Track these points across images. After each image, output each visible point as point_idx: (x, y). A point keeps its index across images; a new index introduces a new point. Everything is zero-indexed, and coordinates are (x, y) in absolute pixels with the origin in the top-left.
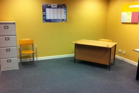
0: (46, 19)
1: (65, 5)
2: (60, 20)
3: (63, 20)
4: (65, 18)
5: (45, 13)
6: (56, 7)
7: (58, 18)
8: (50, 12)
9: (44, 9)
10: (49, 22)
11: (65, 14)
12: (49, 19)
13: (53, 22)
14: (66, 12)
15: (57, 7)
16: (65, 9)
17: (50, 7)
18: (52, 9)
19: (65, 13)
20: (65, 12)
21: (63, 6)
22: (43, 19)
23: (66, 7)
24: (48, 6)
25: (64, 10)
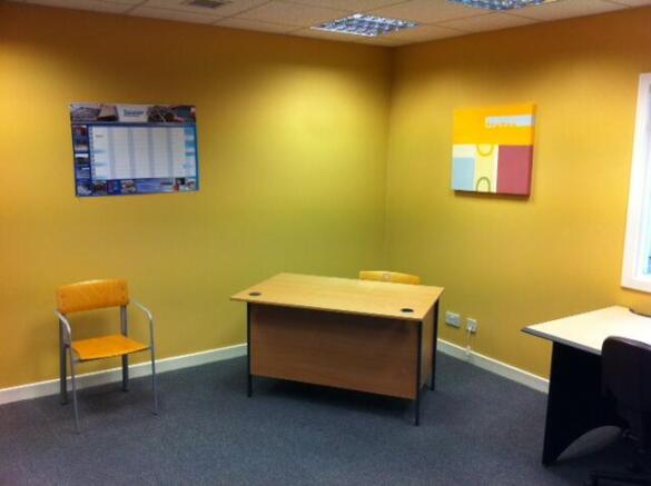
0: (90, 180)
1: (188, 108)
2: (165, 182)
3: (183, 181)
4: (193, 173)
5: (84, 148)
6: (144, 118)
7: (157, 176)
8: (111, 144)
9: (79, 132)
10: (110, 194)
11: (188, 154)
12: (109, 178)
13: (131, 193)
14: (195, 143)
15: (150, 119)
16: (192, 129)
17: (111, 121)
18: (125, 129)
19: (192, 150)
20: (188, 144)
21: (179, 116)
22: (77, 181)
23: (193, 117)
24: (102, 114)
25: (187, 133)
